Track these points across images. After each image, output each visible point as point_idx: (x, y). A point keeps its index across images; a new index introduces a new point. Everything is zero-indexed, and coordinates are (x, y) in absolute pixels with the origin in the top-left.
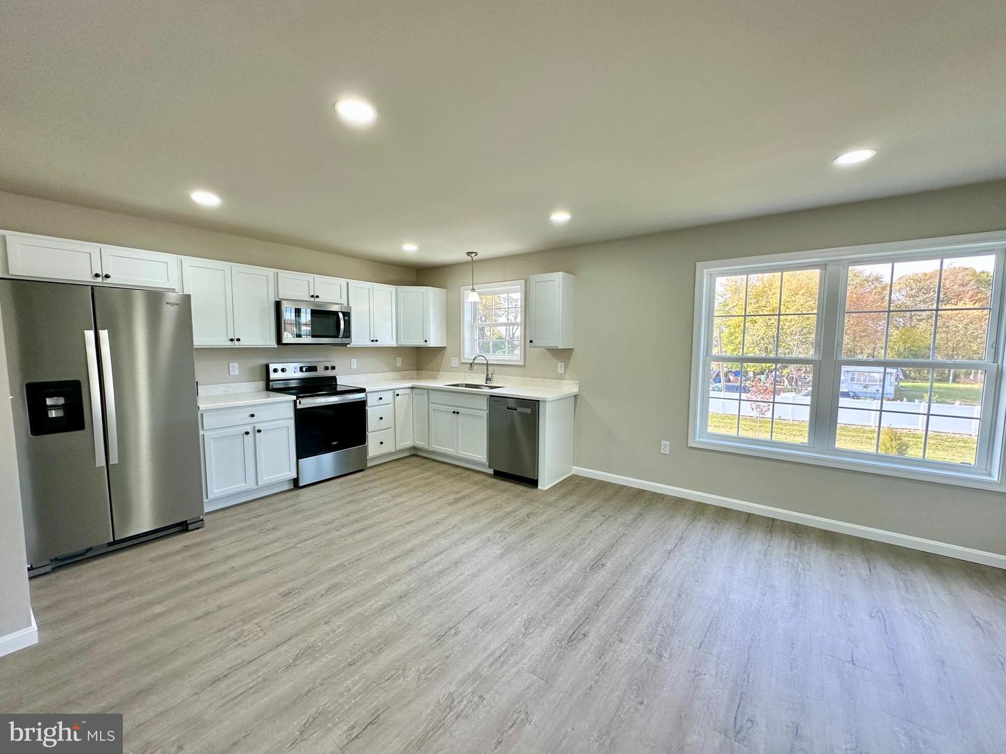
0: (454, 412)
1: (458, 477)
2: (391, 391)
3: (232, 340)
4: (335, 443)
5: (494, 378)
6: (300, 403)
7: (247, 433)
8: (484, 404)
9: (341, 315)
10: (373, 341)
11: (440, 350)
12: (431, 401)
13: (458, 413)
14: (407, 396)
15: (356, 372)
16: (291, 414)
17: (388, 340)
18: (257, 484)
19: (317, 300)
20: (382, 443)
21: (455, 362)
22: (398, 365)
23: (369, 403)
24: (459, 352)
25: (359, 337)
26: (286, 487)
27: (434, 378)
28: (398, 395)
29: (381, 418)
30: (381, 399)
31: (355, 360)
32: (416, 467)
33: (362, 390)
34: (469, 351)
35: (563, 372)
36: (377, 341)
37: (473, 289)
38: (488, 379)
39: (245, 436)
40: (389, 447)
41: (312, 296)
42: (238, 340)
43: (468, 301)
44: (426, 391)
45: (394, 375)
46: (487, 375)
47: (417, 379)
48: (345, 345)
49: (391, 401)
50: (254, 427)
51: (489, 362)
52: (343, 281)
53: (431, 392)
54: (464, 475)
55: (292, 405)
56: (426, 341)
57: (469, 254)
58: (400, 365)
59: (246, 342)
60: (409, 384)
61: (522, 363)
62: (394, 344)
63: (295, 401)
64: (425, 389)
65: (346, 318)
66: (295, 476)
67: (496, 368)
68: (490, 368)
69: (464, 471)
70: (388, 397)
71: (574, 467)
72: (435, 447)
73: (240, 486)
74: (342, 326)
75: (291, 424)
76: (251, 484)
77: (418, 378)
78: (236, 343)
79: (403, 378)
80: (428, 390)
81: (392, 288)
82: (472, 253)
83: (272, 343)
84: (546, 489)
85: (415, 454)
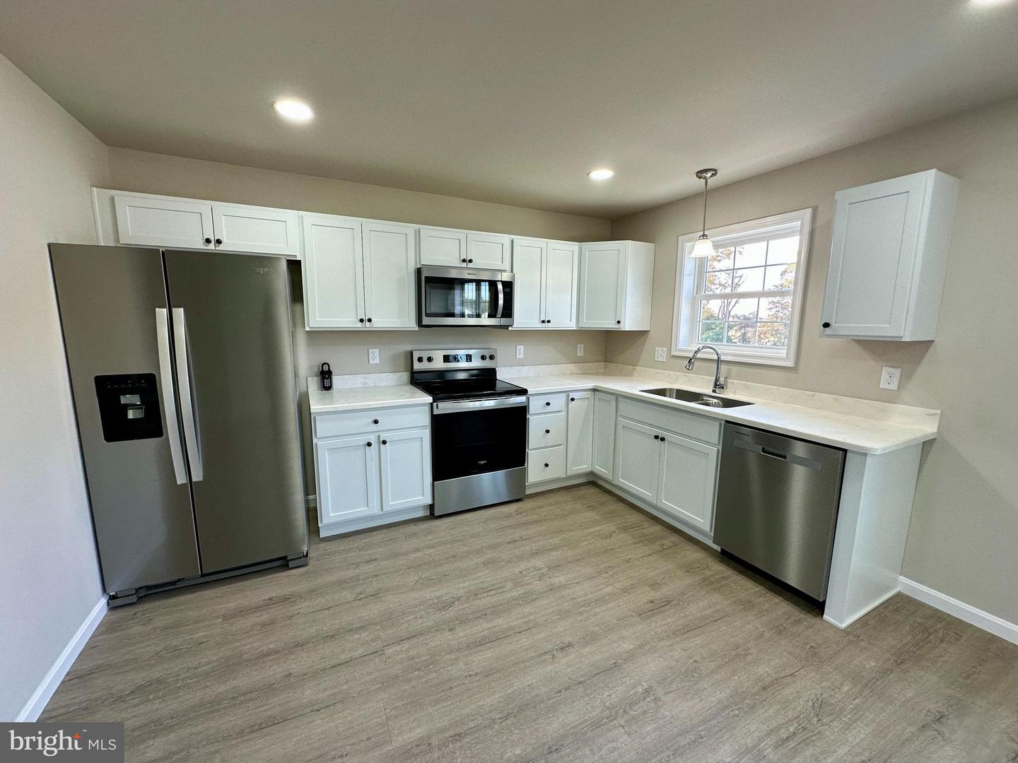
0: (656, 437)
1: (656, 547)
2: (564, 394)
3: (362, 321)
4: (483, 462)
5: (729, 386)
6: (437, 408)
7: (369, 444)
8: (713, 434)
9: (500, 287)
10: (543, 322)
11: (639, 335)
12: (620, 413)
13: (663, 439)
14: (587, 402)
15: (521, 363)
16: (426, 420)
17: (565, 320)
18: (382, 510)
19: (470, 265)
20: (547, 465)
21: (661, 354)
22: (579, 354)
23: (532, 409)
24: (669, 340)
25: (524, 316)
26: (421, 514)
27: (628, 375)
28: (573, 399)
29: (548, 431)
30: (548, 404)
31: (522, 347)
32: (591, 508)
33: (523, 392)
34: (686, 339)
35: (894, 386)
36: (549, 322)
37: (704, 235)
38: (717, 385)
39: (367, 447)
40: (555, 472)
41: (464, 261)
42: (370, 320)
43: (691, 256)
44: (614, 397)
45: (571, 367)
46: (717, 380)
47: (604, 374)
48: (506, 327)
49: (563, 408)
50: (379, 437)
51: (723, 358)
52: (506, 239)
53: (620, 399)
54: (667, 542)
55: (427, 409)
56: (619, 322)
57: (700, 174)
58: (582, 355)
59: (380, 323)
60: (590, 384)
61: (790, 364)
62: (572, 325)
63: (432, 404)
64: (612, 394)
65: (508, 290)
66: (430, 502)
67: (735, 369)
68: (723, 368)
69: (666, 532)
70: (559, 402)
71: (902, 578)
72: (623, 482)
73: (361, 510)
74: (501, 302)
75: (426, 435)
76: (375, 509)
77: (606, 374)
78: (368, 324)
79: (586, 373)
80: (618, 396)
81: (574, 246)
82: (706, 171)
83: (411, 324)
84: (843, 626)
85: (593, 482)
